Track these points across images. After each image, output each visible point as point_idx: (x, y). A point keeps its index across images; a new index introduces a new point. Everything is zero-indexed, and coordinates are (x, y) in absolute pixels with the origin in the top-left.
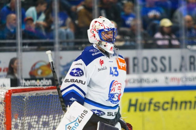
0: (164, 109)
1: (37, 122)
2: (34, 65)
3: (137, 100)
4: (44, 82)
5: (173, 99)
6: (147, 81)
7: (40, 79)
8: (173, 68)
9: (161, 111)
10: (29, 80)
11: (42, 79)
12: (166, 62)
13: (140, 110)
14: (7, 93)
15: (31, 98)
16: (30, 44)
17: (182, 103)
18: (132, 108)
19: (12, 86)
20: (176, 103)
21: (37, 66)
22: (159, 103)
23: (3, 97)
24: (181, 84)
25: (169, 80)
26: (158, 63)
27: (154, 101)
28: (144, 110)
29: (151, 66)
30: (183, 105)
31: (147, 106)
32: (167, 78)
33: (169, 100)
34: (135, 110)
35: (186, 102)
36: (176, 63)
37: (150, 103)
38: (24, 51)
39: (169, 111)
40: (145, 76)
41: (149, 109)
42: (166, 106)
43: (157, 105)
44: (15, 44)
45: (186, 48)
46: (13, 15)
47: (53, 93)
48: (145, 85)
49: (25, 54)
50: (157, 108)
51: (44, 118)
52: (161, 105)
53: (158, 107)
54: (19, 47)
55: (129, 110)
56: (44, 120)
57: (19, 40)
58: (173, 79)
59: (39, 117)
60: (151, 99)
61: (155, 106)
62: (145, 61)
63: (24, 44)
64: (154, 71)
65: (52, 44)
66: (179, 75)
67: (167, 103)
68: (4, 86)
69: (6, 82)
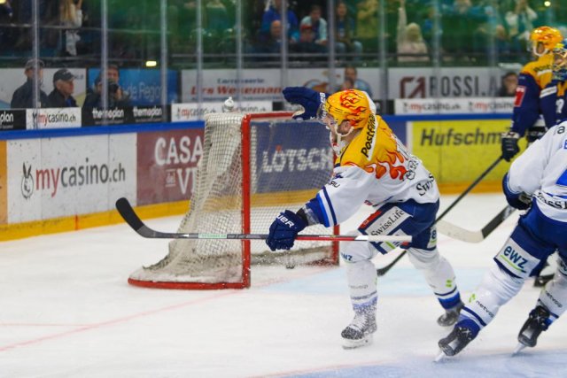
0: (467, 143)
3: (433, 131)
5: (478, 130)
6: (446, 107)
8: (481, 90)
9: (463, 146)
12: (472, 84)
13: (437, 144)
14: (244, 119)
16: (300, 59)
17: (489, 135)
18: (427, 141)
20: (482, 135)
22: (460, 135)
24: (489, 111)
25: (473, 107)
26: (462, 84)
27: (454, 133)
28: (441, 144)
29: (453, 88)
30: (491, 138)
31: (446, 138)
32: (471, 104)
33: (474, 132)
34: (430, 144)
35: (494, 135)
36: (484, 84)
37: (449, 135)
38: (291, 67)
39: (473, 146)
40: (444, 101)
41: (448, 143)
42: (469, 139)
43: (459, 137)
44: (279, 59)
45: (497, 65)
46: (277, 22)
48: (444, 112)
49: (290, 71)
50: (457, 141)
51: (314, 152)
52: (463, 138)
53: (460, 139)
54: (285, 62)
55: (422, 143)
57: (284, 54)
58: (479, 105)
59: (308, 151)
60: (451, 130)
61: (456, 138)
62: (445, 81)
63: (291, 59)
64: (457, 95)
65: (326, 59)
66: (487, 100)
67: (471, 135)
68: (264, 110)
69: (267, 106)
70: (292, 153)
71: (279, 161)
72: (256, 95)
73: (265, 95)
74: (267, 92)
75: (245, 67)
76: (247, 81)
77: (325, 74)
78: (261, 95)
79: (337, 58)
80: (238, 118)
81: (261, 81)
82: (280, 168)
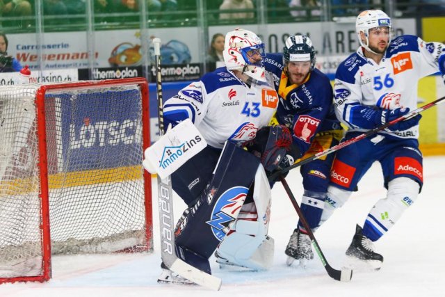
1: (118, 129)
2: (116, 49)
4: (127, 73)
7: (121, 69)
10: (106, 70)
11: (124, 68)
14: (39, 91)
15: (80, 97)
19: (80, 79)
21: (120, 50)
23: (34, 96)
38: (97, 29)
45: (331, 20)
47: (112, 88)
54: (91, 24)
56: (128, 125)
59: (121, 122)
62: (273, 39)
68: (69, 78)
69: (73, 75)
70: (102, 126)
71: (88, 136)
72: (61, 62)
73: (70, 61)
74: (73, 58)
75: (46, 30)
76: (49, 47)
77: (137, 35)
78: (66, 62)
79: (150, 17)
80: (32, 90)
81: (66, 46)
82: (89, 144)
